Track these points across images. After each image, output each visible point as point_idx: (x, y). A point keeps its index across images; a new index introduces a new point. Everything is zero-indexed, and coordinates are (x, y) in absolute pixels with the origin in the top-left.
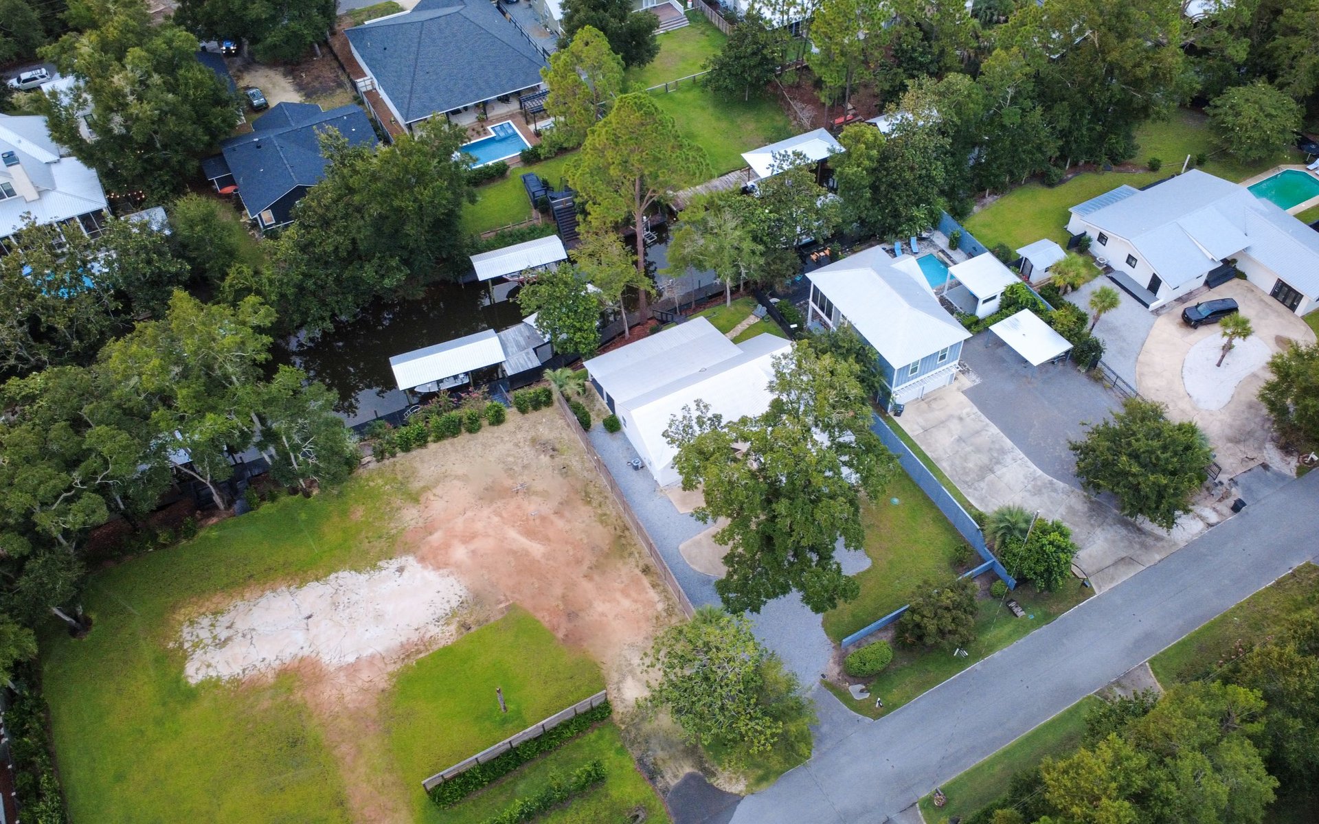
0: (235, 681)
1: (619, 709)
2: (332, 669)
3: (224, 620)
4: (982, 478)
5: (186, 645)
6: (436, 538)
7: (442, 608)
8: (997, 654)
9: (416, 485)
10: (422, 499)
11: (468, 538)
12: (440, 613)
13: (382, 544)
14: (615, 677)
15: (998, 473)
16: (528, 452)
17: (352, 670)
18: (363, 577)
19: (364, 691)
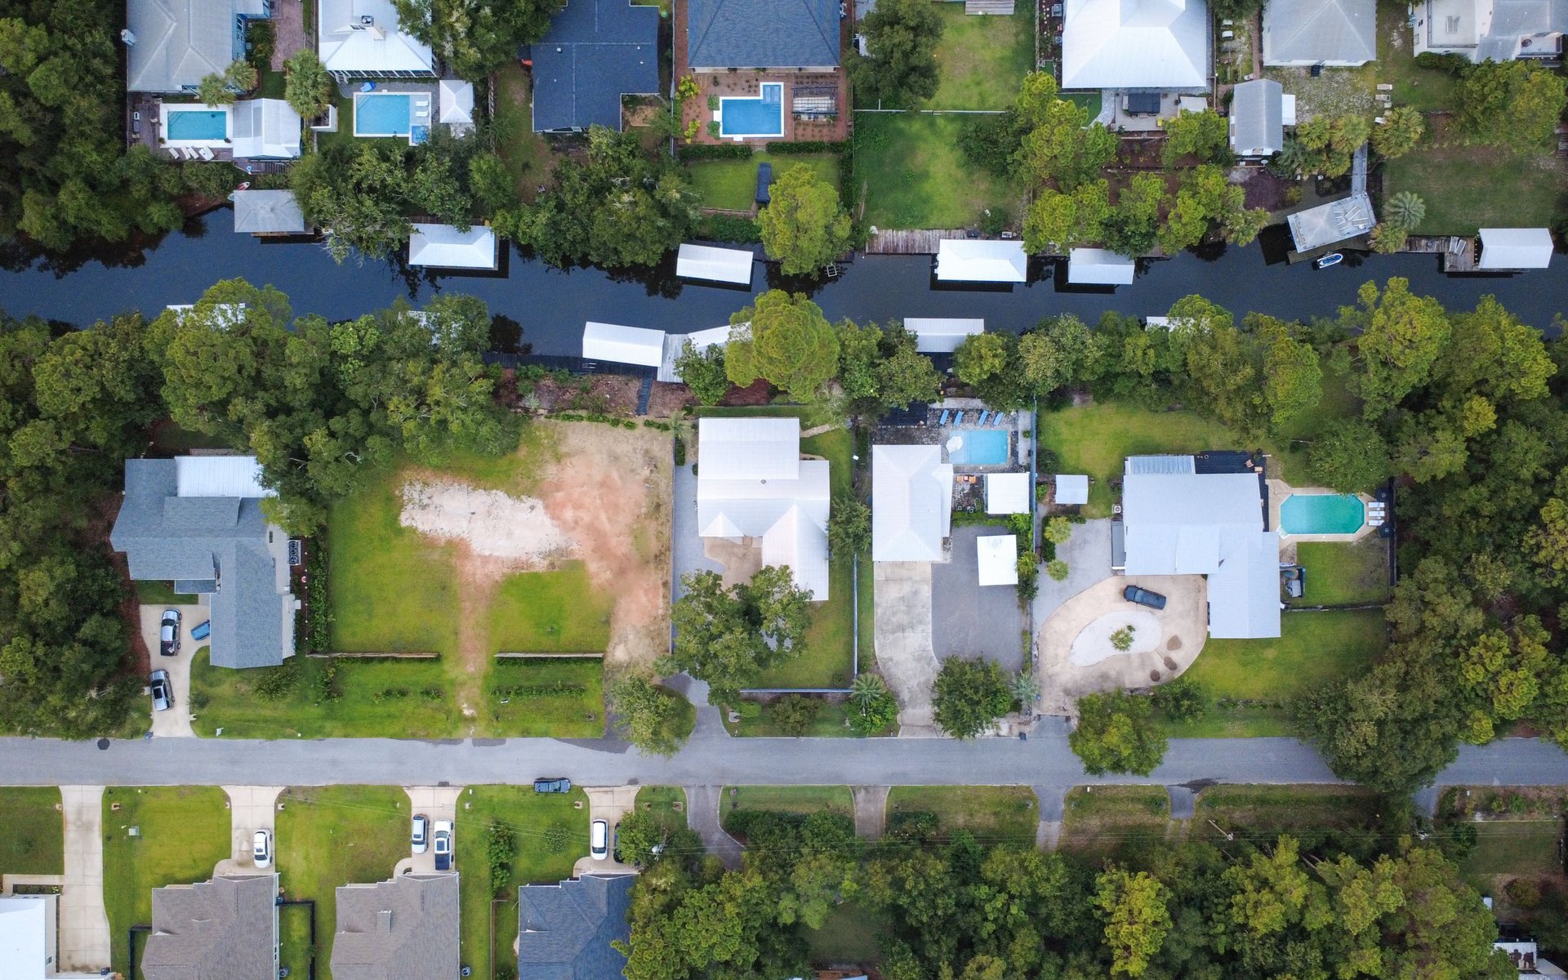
0: (424, 535)
1: (609, 659)
2: (475, 553)
3: (428, 491)
4: (893, 632)
5: (405, 498)
6: (560, 495)
7: (545, 548)
8: (817, 739)
9: (563, 449)
10: (562, 463)
11: (578, 506)
12: (543, 549)
13: (528, 483)
14: (616, 640)
15: (906, 634)
16: (639, 459)
17: (486, 560)
18: (510, 502)
19: (487, 576)
